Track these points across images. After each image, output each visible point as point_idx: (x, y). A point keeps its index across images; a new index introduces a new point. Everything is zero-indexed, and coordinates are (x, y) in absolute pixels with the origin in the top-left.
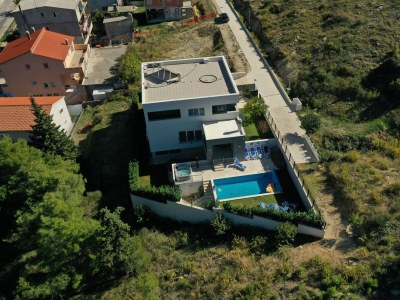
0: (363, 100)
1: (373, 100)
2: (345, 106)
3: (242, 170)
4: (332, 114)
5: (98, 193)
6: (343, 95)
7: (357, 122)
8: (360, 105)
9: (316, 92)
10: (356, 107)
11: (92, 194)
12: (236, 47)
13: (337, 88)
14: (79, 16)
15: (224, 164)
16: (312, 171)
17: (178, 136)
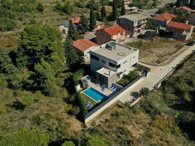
0: (183, 99)
1: (186, 101)
2: (173, 97)
4: (165, 97)
6: (178, 92)
7: (169, 107)
8: (179, 100)
9: (169, 85)
10: (176, 100)
11: (70, 73)
12: (177, 56)
13: (178, 88)
14: (135, 25)
15: (101, 85)
16: (122, 107)
17: (98, 68)
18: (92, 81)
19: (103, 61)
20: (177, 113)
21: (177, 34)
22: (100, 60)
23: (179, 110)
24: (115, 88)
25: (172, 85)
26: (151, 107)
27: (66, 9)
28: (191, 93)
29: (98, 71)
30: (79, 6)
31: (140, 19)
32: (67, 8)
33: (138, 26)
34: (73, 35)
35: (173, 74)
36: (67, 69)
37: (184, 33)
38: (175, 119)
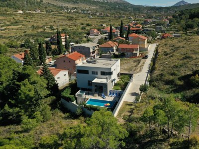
0: (176, 85)
1: (180, 85)
2: (167, 87)
3: (104, 98)
4: (160, 90)
5: (54, 97)
6: (168, 82)
7: (169, 94)
8: (174, 87)
9: (157, 80)
10: (172, 88)
11: (51, 97)
12: (142, 65)
13: (166, 80)
14: (91, 50)
15: (99, 95)
16: (132, 105)
17: (87, 82)
18: (88, 94)
19: (93, 73)
20: (180, 95)
21: (129, 53)
22: (90, 72)
23: (178, 93)
24: (113, 93)
25: (160, 80)
26: (155, 98)
28: (180, 79)
29: (93, 81)
30: (12, 47)
31: (93, 46)
33: (93, 52)
35: (151, 75)
36: (48, 92)
37: (134, 52)
38: (180, 99)
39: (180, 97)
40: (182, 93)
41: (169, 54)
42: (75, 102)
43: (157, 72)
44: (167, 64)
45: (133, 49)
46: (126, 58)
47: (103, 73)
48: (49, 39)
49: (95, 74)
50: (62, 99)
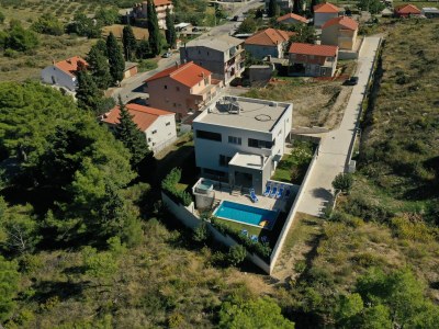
0: (417, 178)
1: (426, 180)
2: (395, 180)
3: (253, 202)
4: (379, 185)
5: (147, 186)
6: (400, 169)
7: (399, 199)
8: (411, 183)
9: (375, 160)
10: (406, 184)
11: (141, 184)
12: (342, 107)
13: (397, 162)
14: (227, 58)
15: (243, 192)
16: (315, 224)
17: (218, 158)
18: (218, 188)
19: (232, 140)
20: (423, 207)
21: (313, 67)
22: (225, 138)
23: (421, 199)
24: (275, 189)
25: (382, 159)
26: (366, 208)
27: (18, 41)
28: (427, 165)
29: (231, 163)
30: (47, 31)
31: (232, 46)
32: (20, 37)
33: (231, 62)
34: (91, 98)
35: (361, 140)
36: (134, 175)
37: (327, 64)
38: (423, 216)
39: (422, 212)
40: (428, 202)
41: (409, 82)
42: (190, 208)
43: (376, 135)
44: (400, 113)
45: (323, 58)
46: (306, 79)
47: (254, 143)
48: (129, 11)
49: (235, 142)
50: (164, 196)
